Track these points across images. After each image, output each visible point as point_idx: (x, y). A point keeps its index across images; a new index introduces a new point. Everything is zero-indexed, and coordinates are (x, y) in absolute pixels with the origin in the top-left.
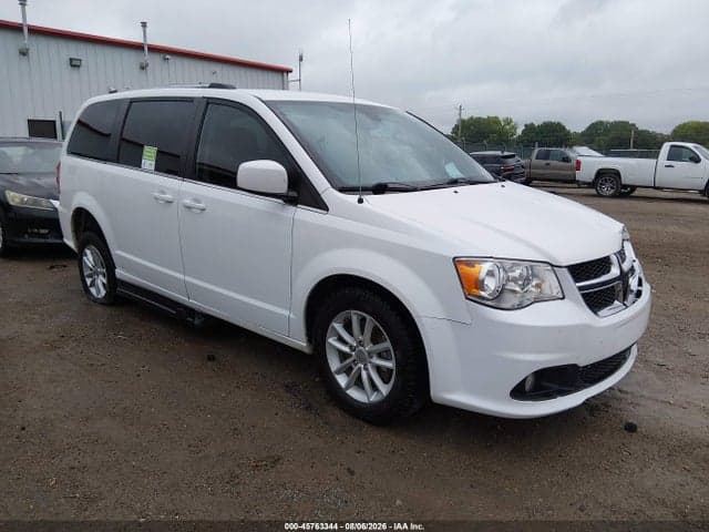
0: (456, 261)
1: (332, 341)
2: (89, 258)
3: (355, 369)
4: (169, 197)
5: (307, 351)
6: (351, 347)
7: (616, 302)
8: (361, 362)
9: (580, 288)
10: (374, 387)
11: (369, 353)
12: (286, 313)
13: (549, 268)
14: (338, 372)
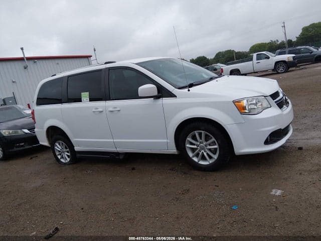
0: (234, 102)
1: (188, 145)
2: (58, 147)
3: (201, 153)
4: (100, 110)
5: (176, 153)
6: (197, 145)
7: (284, 106)
8: (203, 149)
9: (276, 102)
10: (211, 157)
11: (205, 145)
12: (166, 141)
13: (264, 97)
14: (193, 157)
